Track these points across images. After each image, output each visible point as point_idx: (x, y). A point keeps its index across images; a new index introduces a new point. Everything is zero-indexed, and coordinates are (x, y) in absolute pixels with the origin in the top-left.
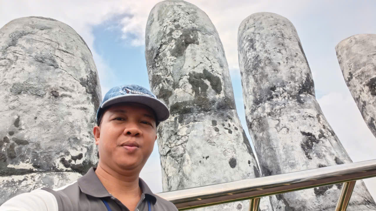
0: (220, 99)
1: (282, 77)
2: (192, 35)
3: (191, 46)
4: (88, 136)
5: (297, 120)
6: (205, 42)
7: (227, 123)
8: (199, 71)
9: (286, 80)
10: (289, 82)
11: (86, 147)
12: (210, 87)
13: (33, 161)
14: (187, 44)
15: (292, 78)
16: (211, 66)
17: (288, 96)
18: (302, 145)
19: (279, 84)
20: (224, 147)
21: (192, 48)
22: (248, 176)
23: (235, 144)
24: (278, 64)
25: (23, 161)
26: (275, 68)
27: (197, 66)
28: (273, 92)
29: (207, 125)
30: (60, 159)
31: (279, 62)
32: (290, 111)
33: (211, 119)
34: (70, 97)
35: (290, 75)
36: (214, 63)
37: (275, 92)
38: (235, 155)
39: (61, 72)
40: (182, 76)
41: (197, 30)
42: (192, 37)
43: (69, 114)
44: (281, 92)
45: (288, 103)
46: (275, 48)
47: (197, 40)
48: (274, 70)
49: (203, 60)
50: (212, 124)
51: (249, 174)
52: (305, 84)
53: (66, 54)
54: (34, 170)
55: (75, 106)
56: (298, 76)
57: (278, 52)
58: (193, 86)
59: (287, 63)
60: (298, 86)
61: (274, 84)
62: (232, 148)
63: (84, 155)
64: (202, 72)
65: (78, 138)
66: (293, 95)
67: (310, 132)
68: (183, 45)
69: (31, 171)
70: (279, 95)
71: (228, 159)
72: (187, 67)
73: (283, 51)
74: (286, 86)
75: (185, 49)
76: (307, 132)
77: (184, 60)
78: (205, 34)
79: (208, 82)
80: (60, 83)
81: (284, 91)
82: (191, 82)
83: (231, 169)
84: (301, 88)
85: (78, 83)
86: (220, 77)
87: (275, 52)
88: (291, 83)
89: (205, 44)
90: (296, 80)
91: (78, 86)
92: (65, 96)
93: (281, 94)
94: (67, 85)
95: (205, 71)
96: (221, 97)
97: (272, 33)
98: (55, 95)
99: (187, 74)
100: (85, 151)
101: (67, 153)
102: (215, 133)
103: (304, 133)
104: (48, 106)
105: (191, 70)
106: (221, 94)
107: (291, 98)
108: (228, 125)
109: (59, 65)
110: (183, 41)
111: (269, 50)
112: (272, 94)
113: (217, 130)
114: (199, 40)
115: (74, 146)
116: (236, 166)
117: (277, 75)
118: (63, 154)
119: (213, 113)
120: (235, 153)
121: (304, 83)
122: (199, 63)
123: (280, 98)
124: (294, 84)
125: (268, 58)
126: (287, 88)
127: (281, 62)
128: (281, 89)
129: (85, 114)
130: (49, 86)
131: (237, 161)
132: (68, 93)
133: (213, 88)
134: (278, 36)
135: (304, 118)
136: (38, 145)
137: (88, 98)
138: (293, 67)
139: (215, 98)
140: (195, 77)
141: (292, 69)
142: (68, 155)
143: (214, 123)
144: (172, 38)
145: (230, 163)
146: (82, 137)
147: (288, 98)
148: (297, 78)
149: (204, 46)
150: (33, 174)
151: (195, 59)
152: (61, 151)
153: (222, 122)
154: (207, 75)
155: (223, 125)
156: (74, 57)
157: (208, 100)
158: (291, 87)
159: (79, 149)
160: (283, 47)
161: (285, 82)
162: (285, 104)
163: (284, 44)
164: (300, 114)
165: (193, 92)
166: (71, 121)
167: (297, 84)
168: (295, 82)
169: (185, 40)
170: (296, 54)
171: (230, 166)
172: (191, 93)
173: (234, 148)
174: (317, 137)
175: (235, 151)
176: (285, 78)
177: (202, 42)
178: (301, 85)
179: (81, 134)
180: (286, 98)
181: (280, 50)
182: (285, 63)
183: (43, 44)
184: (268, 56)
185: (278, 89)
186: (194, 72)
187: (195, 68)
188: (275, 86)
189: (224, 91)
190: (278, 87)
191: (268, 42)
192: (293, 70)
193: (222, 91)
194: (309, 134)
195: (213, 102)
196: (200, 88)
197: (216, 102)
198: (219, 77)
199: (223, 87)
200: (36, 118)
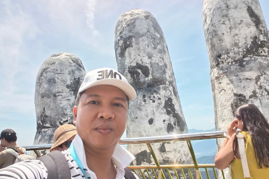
0: (149, 80)
1: (226, 45)
2: (128, 42)
3: (128, 49)
4: (70, 112)
5: (234, 84)
6: (137, 44)
7: (153, 95)
8: (134, 64)
9: (230, 48)
10: (233, 49)
11: (70, 117)
12: (141, 73)
13: (50, 123)
14: (126, 48)
15: (236, 45)
16: (141, 59)
17: (232, 61)
18: (232, 104)
19: (224, 52)
20: (147, 112)
21: (129, 50)
22: (161, 130)
23: (155, 109)
24: (222, 35)
25: (47, 123)
26: (220, 39)
27: (132, 62)
28: (219, 59)
29: (139, 98)
30: (59, 122)
31: (223, 33)
32: (230, 75)
33: (142, 94)
34: (61, 95)
35: (233, 43)
36: (144, 57)
37: (220, 59)
38: (153, 116)
39: (57, 85)
40: (125, 69)
41: (132, 37)
42: (128, 43)
43: (61, 104)
44: (226, 59)
45: (231, 68)
46: (219, 21)
47: (131, 44)
48: (220, 40)
49: (136, 57)
50: (142, 97)
51: (162, 128)
52: (250, 48)
53: (60, 74)
54: (51, 127)
55: (64, 99)
56: (242, 42)
57: (222, 24)
58: (131, 75)
59: (230, 32)
60: (242, 51)
61: (220, 52)
62: (152, 112)
63: (69, 120)
64: (135, 65)
65: (66, 113)
66: (237, 59)
67: (242, 93)
68: (123, 49)
69: (50, 127)
70: (224, 61)
71: (148, 119)
72: (127, 63)
73: (227, 22)
74: (230, 53)
75: (125, 52)
76: (239, 93)
77: (125, 59)
78: (138, 38)
79: (140, 71)
80: (57, 90)
81: (228, 57)
82: (130, 72)
83: (150, 125)
84: (245, 53)
85: (65, 88)
86: (149, 66)
87: (219, 24)
88: (235, 50)
89: (137, 46)
90: (240, 46)
91: (65, 90)
92: (59, 95)
93: (225, 61)
94: (60, 90)
95: (137, 64)
96: (149, 79)
97: (218, 6)
98: (55, 96)
99: (127, 67)
100: (69, 118)
101: (62, 120)
102: (143, 103)
103: (235, 95)
104: (52, 101)
105: (129, 65)
106: (149, 76)
107: (234, 63)
108: (153, 97)
109: (57, 81)
110: (124, 47)
111: (215, 24)
112: (219, 61)
113: (145, 101)
114: (132, 44)
115: (64, 117)
116: (153, 124)
117: (222, 44)
118: (60, 120)
119: (144, 90)
120: (154, 115)
121: (248, 47)
122: (133, 59)
123: (225, 64)
124: (238, 49)
125: (214, 30)
126: (231, 54)
127: (225, 32)
128: (226, 56)
129: (69, 102)
130: (52, 92)
131: (154, 121)
132: (60, 94)
133: (143, 74)
134: (223, 8)
135: (240, 81)
136: (51, 117)
137: (71, 94)
138: (237, 35)
139: (145, 81)
140: (131, 69)
141: (235, 36)
142: (62, 121)
143: (144, 96)
144: (119, 46)
145: (149, 121)
146: (67, 112)
147: (232, 63)
148: (240, 44)
149: (136, 47)
150: (50, 128)
151: (131, 57)
152: (59, 119)
153: (149, 96)
154: (139, 66)
155: (150, 97)
156: (64, 75)
157: (140, 82)
158: (235, 54)
159: (66, 118)
160: (227, 18)
161: (229, 49)
162: (227, 69)
163: (228, 15)
164: (238, 77)
165: (131, 79)
166: (62, 106)
167: (241, 50)
168: (239, 48)
169: (125, 46)
170: (240, 22)
171: (148, 124)
172: (130, 79)
173: (154, 112)
174: (247, 98)
175: (154, 114)
176: (228, 46)
177: (135, 45)
178: (245, 50)
179: (67, 111)
180: (230, 64)
181: (224, 22)
182: (229, 33)
183: (51, 73)
184: (214, 28)
185: (223, 57)
186: (131, 66)
187: (132, 63)
188: (220, 54)
189: (152, 75)
190: (223, 54)
191: (214, 16)
192: (236, 38)
193: (150, 75)
194: (240, 95)
195: (144, 83)
196: (135, 75)
197: (146, 83)
198: (147, 66)
199: (150, 72)
200: (49, 107)
